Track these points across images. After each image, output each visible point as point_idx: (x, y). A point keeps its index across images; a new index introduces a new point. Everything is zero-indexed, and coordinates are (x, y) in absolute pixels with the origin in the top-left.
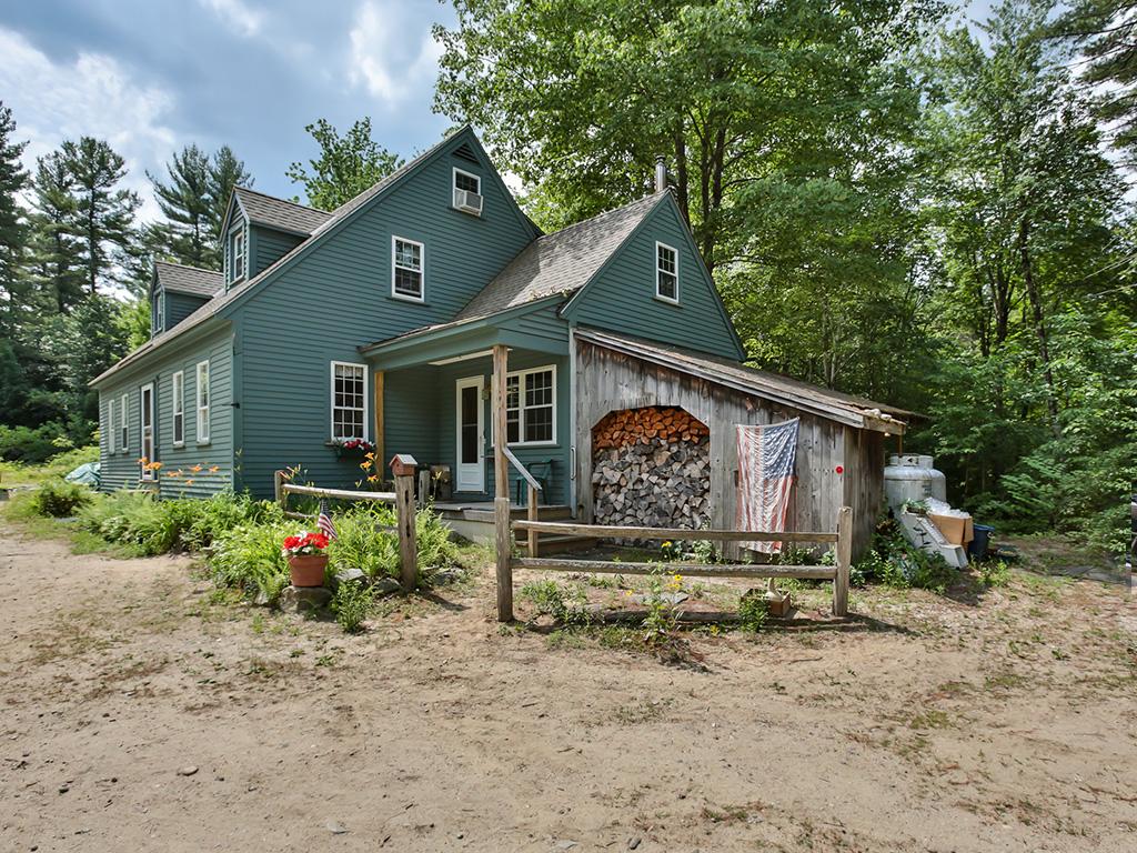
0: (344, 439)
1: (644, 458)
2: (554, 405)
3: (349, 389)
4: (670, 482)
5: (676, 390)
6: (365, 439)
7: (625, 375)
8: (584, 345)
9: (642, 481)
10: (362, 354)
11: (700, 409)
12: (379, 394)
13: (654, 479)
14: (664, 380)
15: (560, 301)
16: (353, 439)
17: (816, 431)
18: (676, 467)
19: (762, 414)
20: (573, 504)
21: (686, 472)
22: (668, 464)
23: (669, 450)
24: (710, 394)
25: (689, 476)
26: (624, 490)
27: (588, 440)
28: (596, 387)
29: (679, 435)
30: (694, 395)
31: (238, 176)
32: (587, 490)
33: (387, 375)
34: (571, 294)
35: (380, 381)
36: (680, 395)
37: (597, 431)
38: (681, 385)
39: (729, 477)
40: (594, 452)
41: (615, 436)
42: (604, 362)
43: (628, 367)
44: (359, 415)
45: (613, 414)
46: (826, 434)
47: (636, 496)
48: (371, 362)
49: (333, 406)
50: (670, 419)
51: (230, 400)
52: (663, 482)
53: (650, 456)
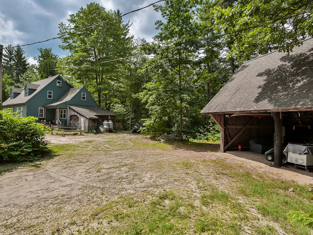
0: (40, 117)
2: (66, 114)
3: (41, 111)
6: (43, 117)
7: (73, 111)
8: (69, 107)
10: (43, 106)
11: (78, 116)
12: (45, 111)
14: (76, 112)
15: (66, 102)
16: (42, 117)
19: (83, 117)
20: (68, 125)
23: (76, 120)
24: (79, 114)
27: (69, 118)
28: (70, 112)
31: (21, 51)
32: (69, 124)
33: (46, 109)
34: (68, 101)
35: (46, 110)
36: (77, 114)
37: (71, 117)
39: (80, 123)
40: (70, 119)
42: (71, 109)
44: (43, 114)
45: (72, 115)
46: (87, 119)
48: (44, 108)
49: (39, 113)
50: (76, 117)
51: (26, 113)
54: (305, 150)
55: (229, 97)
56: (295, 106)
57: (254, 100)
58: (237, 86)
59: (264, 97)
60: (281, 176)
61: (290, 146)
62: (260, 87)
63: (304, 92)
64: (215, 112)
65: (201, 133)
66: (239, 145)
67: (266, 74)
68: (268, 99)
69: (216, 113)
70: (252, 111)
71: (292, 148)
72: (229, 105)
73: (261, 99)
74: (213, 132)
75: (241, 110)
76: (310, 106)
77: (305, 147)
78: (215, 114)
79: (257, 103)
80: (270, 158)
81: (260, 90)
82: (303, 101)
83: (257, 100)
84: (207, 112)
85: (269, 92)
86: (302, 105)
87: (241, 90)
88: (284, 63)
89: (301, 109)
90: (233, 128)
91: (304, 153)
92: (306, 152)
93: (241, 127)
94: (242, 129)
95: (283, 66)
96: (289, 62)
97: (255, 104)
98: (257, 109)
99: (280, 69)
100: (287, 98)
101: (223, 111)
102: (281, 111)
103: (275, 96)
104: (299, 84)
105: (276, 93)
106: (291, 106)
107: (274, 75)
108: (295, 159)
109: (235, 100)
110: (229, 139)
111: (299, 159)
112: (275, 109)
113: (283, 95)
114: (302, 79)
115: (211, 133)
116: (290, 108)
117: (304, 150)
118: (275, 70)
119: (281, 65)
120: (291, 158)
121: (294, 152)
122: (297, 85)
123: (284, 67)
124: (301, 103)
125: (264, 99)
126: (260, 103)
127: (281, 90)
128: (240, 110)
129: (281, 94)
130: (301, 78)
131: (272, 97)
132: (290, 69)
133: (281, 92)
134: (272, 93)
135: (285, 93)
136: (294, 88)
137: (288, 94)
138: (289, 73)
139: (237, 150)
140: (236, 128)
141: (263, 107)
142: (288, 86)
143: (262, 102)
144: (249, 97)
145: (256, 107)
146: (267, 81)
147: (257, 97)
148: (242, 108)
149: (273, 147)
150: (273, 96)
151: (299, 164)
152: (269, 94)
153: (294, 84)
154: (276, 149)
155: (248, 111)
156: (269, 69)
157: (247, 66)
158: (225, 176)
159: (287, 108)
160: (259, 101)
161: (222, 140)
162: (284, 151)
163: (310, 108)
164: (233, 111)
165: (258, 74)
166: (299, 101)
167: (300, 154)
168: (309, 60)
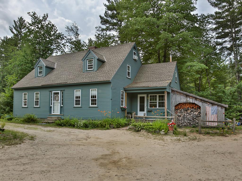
1: (185, 111)
4: (191, 115)
5: (194, 100)
8: (173, 91)
9: (185, 115)
11: (199, 103)
13: (188, 115)
14: (192, 98)
17: (220, 108)
18: (192, 113)
19: (211, 105)
21: (194, 114)
22: (191, 112)
23: (191, 110)
24: (201, 101)
25: (195, 114)
26: (181, 117)
27: (174, 107)
28: (176, 98)
29: (193, 107)
30: (198, 101)
36: (195, 101)
37: (176, 106)
38: (195, 99)
39: (205, 114)
40: (175, 110)
41: (179, 107)
42: (178, 94)
43: (184, 96)
46: (222, 108)
47: (184, 118)
50: (191, 105)
52: (189, 115)
53: (187, 111)
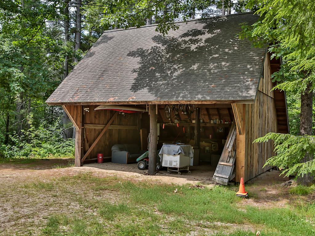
54: (179, 150)
55: (94, 81)
56: (176, 98)
57: (130, 88)
58: (102, 66)
59: (142, 85)
60: (161, 181)
61: (165, 147)
62: (134, 71)
63: (182, 82)
64: (75, 101)
65: (13, 144)
66: (100, 154)
67: (140, 55)
68: (147, 88)
69: (75, 103)
70: (131, 102)
71: (167, 149)
72: (96, 92)
73: (139, 87)
74: (35, 141)
75: (116, 100)
76: (189, 99)
77: (179, 147)
78: (72, 106)
79: (135, 92)
80: (142, 166)
81: (136, 75)
82: (182, 93)
83: (135, 88)
84: (59, 101)
85: (147, 79)
86: (183, 97)
87: (110, 72)
88: (158, 45)
89: (182, 102)
90: (92, 129)
91: (178, 153)
92: (180, 151)
93: (102, 128)
94: (102, 130)
95: (157, 48)
96: (163, 45)
97: (132, 93)
98: (136, 100)
99: (154, 52)
100: (167, 88)
101: (88, 101)
102: (163, 103)
103: (154, 84)
104: (176, 74)
105: (156, 82)
106: (173, 98)
107: (149, 58)
108: (170, 161)
109: (103, 86)
110: (87, 145)
111: (173, 161)
112: (158, 101)
113: (163, 84)
114: (179, 68)
115: (32, 143)
116: (172, 100)
117: (177, 150)
118: (149, 51)
119: (155, 47)
120: (165, 161)
121: (169, 154)
122: (174, 74)
123: (158, 50)
124: (181, 95)
125: (143, 87)
126: (139, 92)
127: (159, 78)
128: (114, 101)
129: (161, 83)
130: (177, 67)
131: (151, 86)
132: (165, 54)
133: (161, 80)
134: (151, 81)
135: (164, 82)
136: (173, 77)
137: (168, 84)
138: (165, 58)
139: (96, 162)
140: (95, 129)
141: (144, 97)
142: (166, 74)
143: (140, 91)
144: (123, 83)
145: (135, 98)
146: (142, 64)
147: (133, 83)
148: (117, 98)
149: (147, 150)
150: (153, 85)
151: (173, 166)
152: (148, 81)
153: (172, 73)
154: (151, 153)
155: (125, 102)
156: (142, 49)
157: (111, 38)
158: (107, 191)
159: (170, 100)
160: (137, 90)
161: (78, 147)
162: (159, 153)
163: (190, 101)
164: (104, 101)
165: (128, 52)
166: (179, 93)
167: (175, 155)
168: (181, 47)
